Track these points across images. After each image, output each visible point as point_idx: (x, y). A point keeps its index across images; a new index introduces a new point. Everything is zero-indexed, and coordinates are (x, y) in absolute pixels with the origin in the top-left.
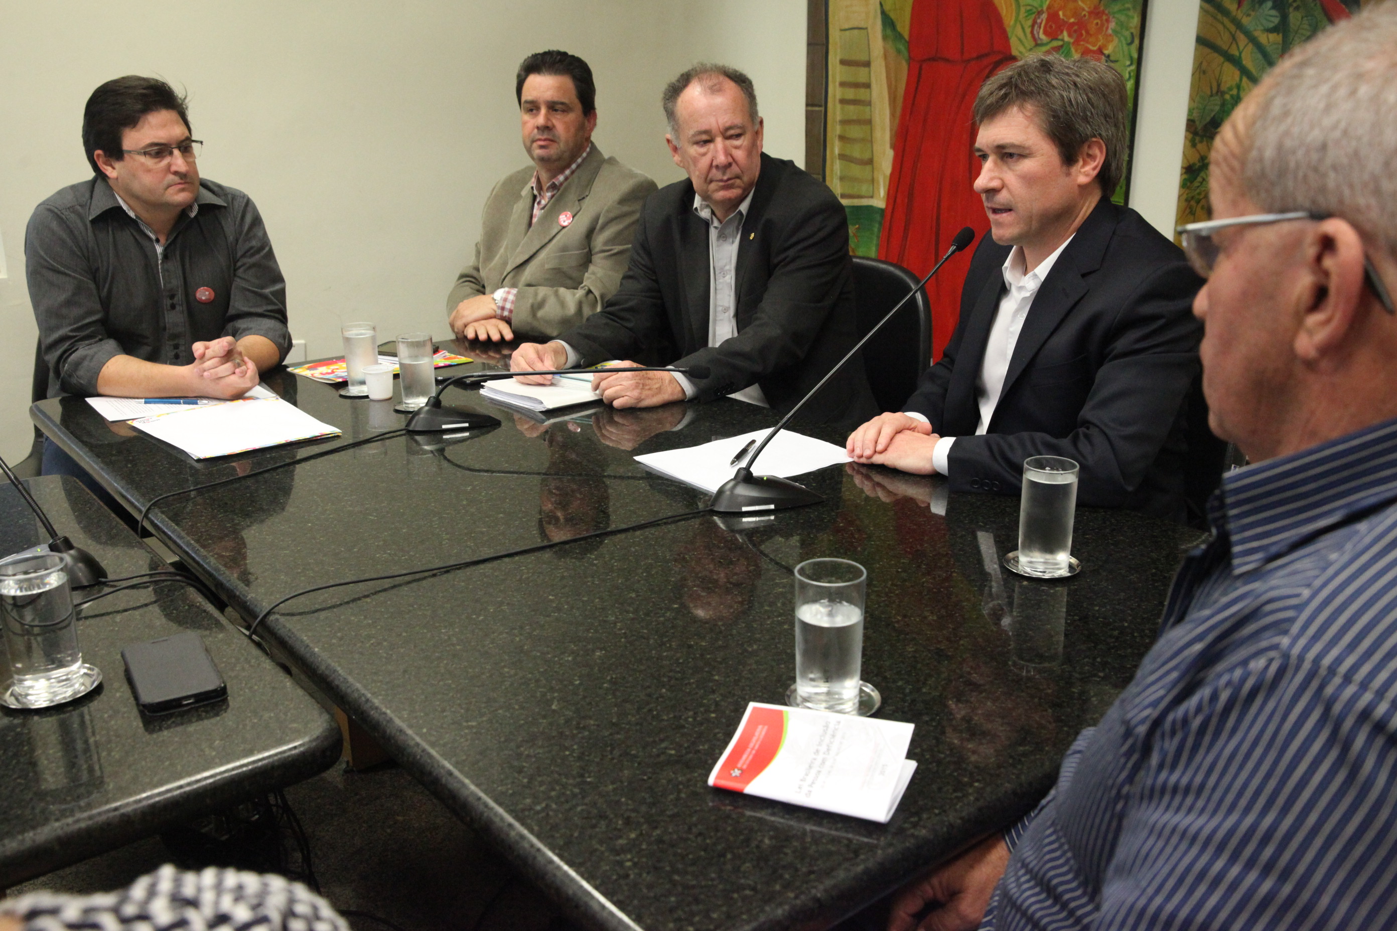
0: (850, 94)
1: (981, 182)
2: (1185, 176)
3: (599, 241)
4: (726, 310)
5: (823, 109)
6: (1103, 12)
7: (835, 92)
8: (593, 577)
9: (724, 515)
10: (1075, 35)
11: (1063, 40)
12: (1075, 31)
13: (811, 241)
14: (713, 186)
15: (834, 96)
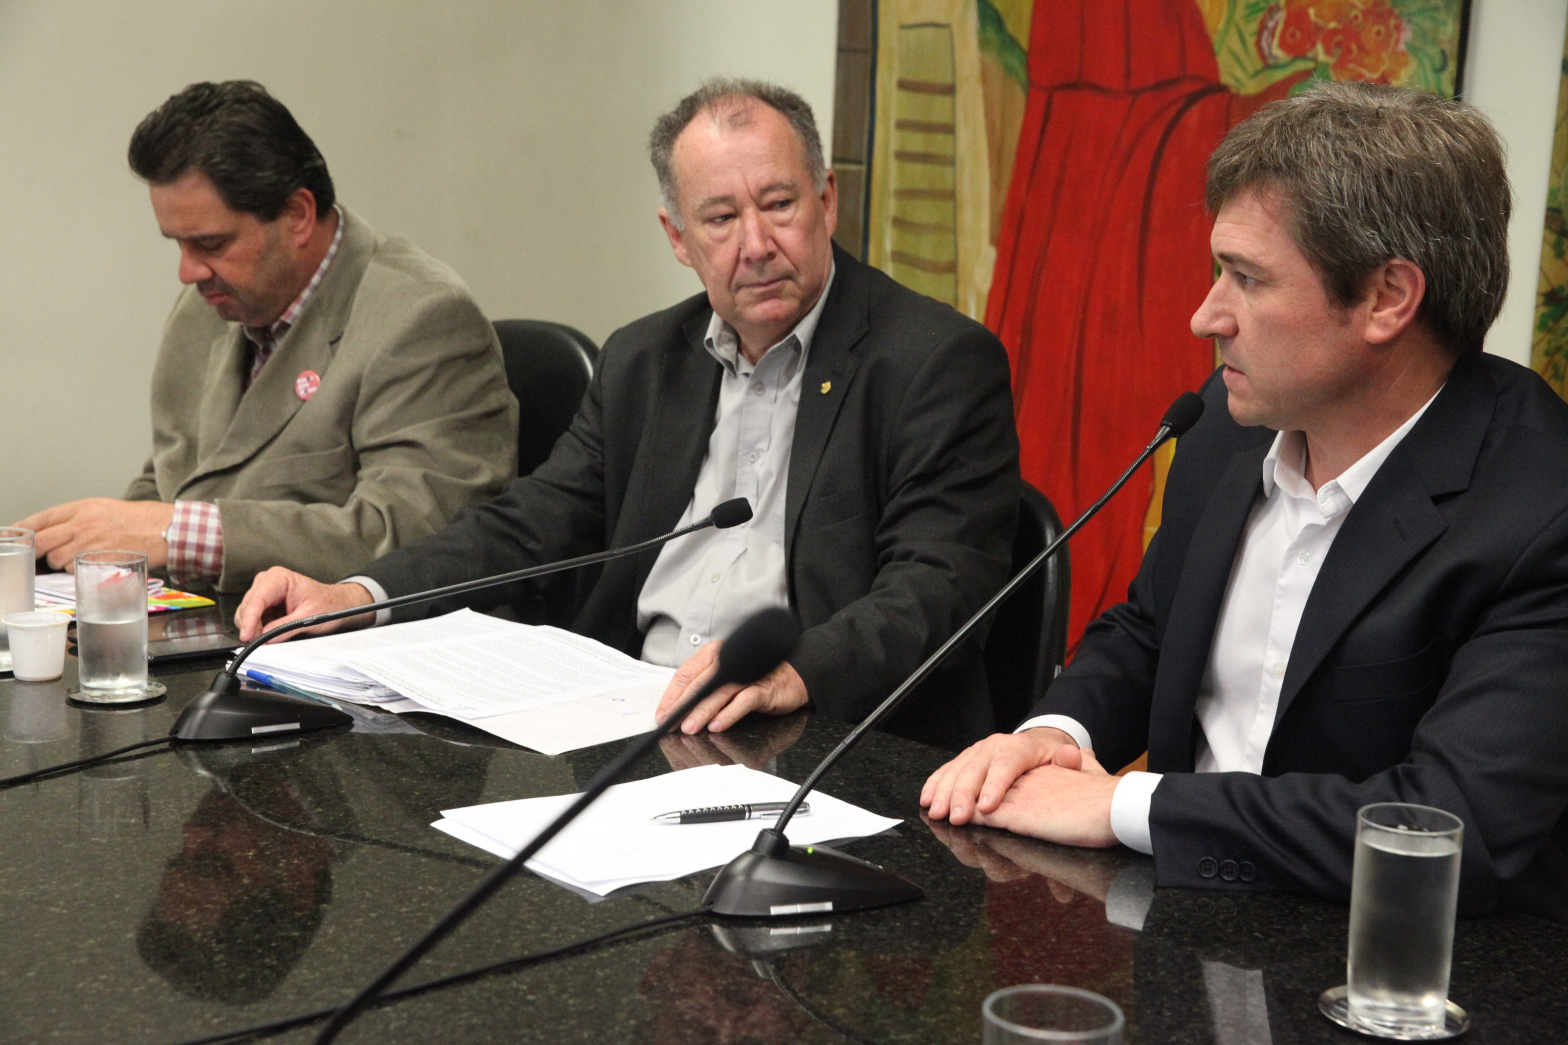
0: (917, 143)
2: (1543, 310)
5: (863, 168)
6: (1390, 13)
7: (887, 138)
8: (530, 1026)
9: (729, 921)
10: (1338, 52)
11: (1315, 59)
12: (1339, 44)
14: (743, 295)
15: (886, 143)
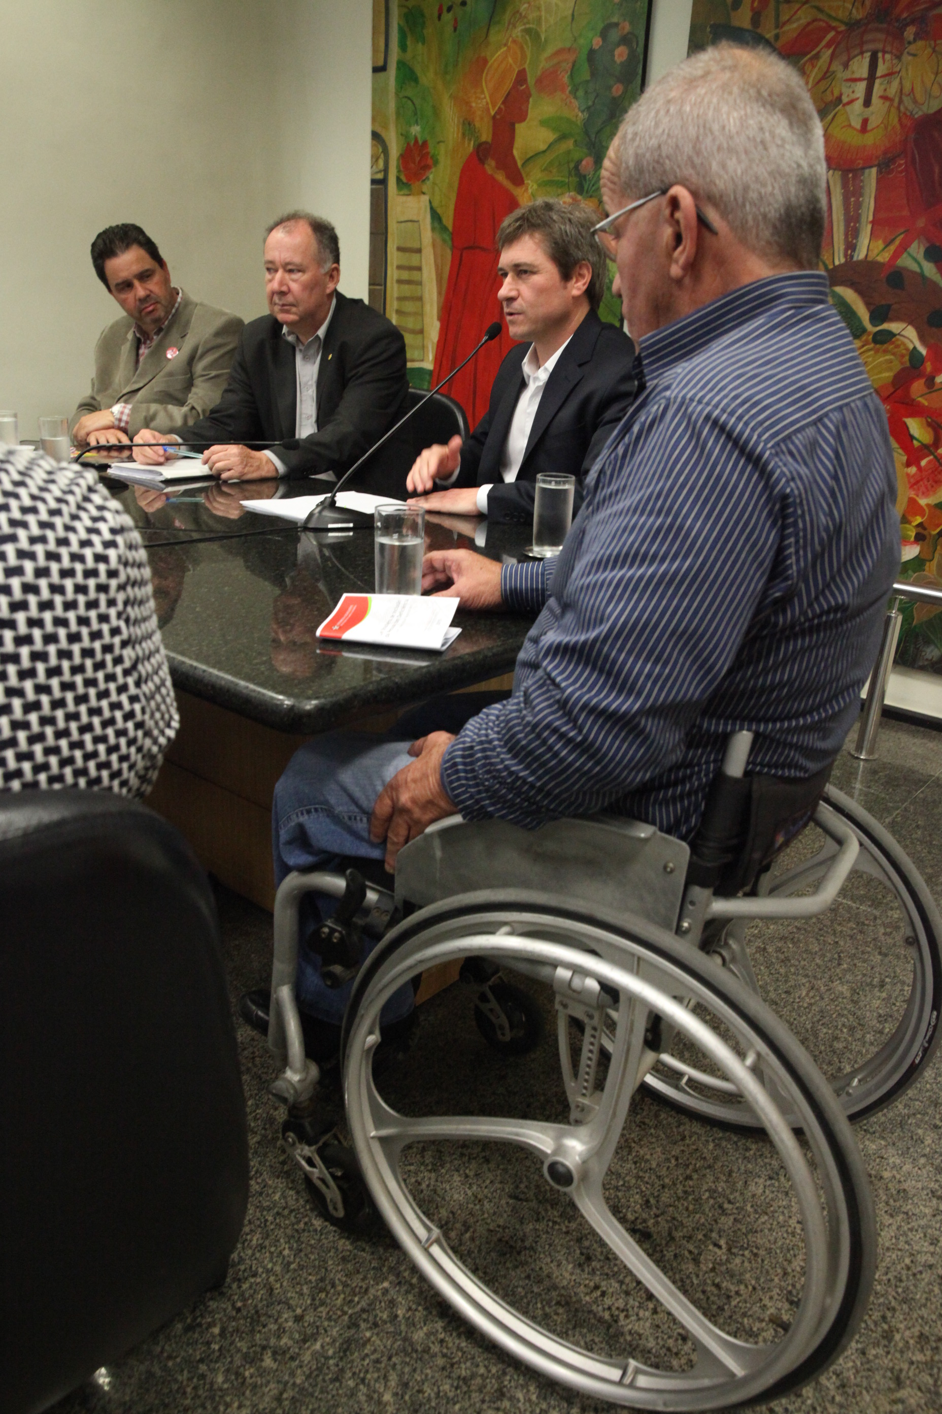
0: (405, 275)
1: (503, 292)
3: (199, 367)
4: (309, 417)
5: (383, 288)
7: (393, 273)
9: (314, 531)
13: (377, 360)
15: (392, 277)
